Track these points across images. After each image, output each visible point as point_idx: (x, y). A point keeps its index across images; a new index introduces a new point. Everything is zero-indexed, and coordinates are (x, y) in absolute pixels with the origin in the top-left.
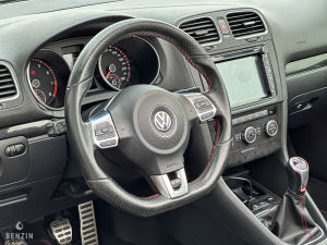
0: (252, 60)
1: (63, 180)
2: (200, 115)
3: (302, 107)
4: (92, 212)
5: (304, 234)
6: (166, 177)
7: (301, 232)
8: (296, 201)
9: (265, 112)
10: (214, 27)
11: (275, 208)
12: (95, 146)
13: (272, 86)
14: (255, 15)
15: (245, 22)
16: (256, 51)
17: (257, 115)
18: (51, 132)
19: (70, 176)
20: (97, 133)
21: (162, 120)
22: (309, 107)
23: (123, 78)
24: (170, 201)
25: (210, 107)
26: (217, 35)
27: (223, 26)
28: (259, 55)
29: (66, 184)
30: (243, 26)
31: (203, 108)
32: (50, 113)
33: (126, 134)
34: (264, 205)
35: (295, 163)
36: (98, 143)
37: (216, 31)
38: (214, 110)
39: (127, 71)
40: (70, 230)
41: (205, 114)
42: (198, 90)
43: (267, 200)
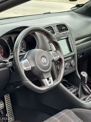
0: (65, 40)
1: (7, 84)
2: (54, 58)
3: (80, 56)
4: (9, 98)
5: (87, 97)
6: (46, 80)
7: (86, 97)
8: (84, 86)
9: (70, 58)
10: (53, 29)
11: (76, 90)
12: (24, 70)
13: (72, 49)
14: (65, 25)
15: (62, 27)
16: (66, 37)
17: (68, 59)
18: (8, 66)
19: (10, 82)
20: (24, 65)
21: (44, 60)
22: (81, 56)
23: (24, 48)
24: (48, 87)
25: (57, 56)
26: (54, 32)
27: (56, 29)
28: (67, 39)
29: (8, 85)
30: (62, 29)
31: (55, 56)
32: (4, 60)
33: (33, 65)
34: (72, 89)
35: (83, 74)
36: (25, 69)
37: (53, 31)
38: (59, 57)
39: (25, 46)
40: (3, 104)
41: (56, 58)
42: (51, 51)
43: (72, 88)
